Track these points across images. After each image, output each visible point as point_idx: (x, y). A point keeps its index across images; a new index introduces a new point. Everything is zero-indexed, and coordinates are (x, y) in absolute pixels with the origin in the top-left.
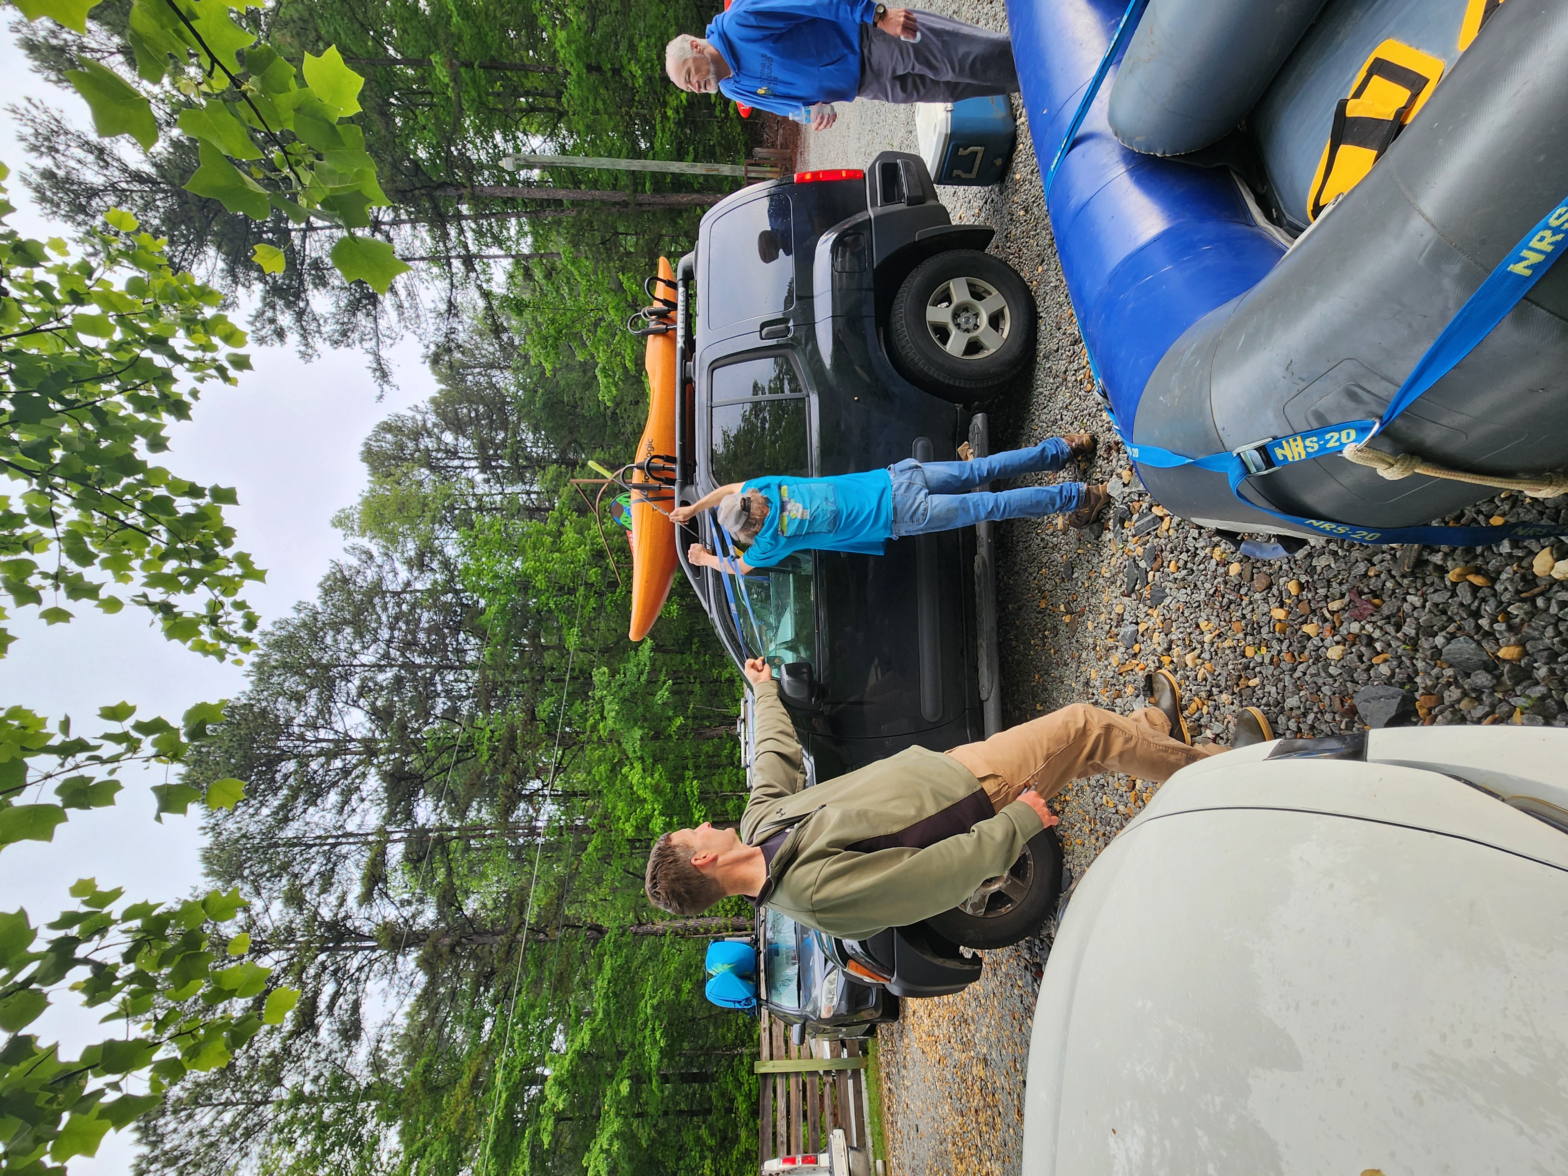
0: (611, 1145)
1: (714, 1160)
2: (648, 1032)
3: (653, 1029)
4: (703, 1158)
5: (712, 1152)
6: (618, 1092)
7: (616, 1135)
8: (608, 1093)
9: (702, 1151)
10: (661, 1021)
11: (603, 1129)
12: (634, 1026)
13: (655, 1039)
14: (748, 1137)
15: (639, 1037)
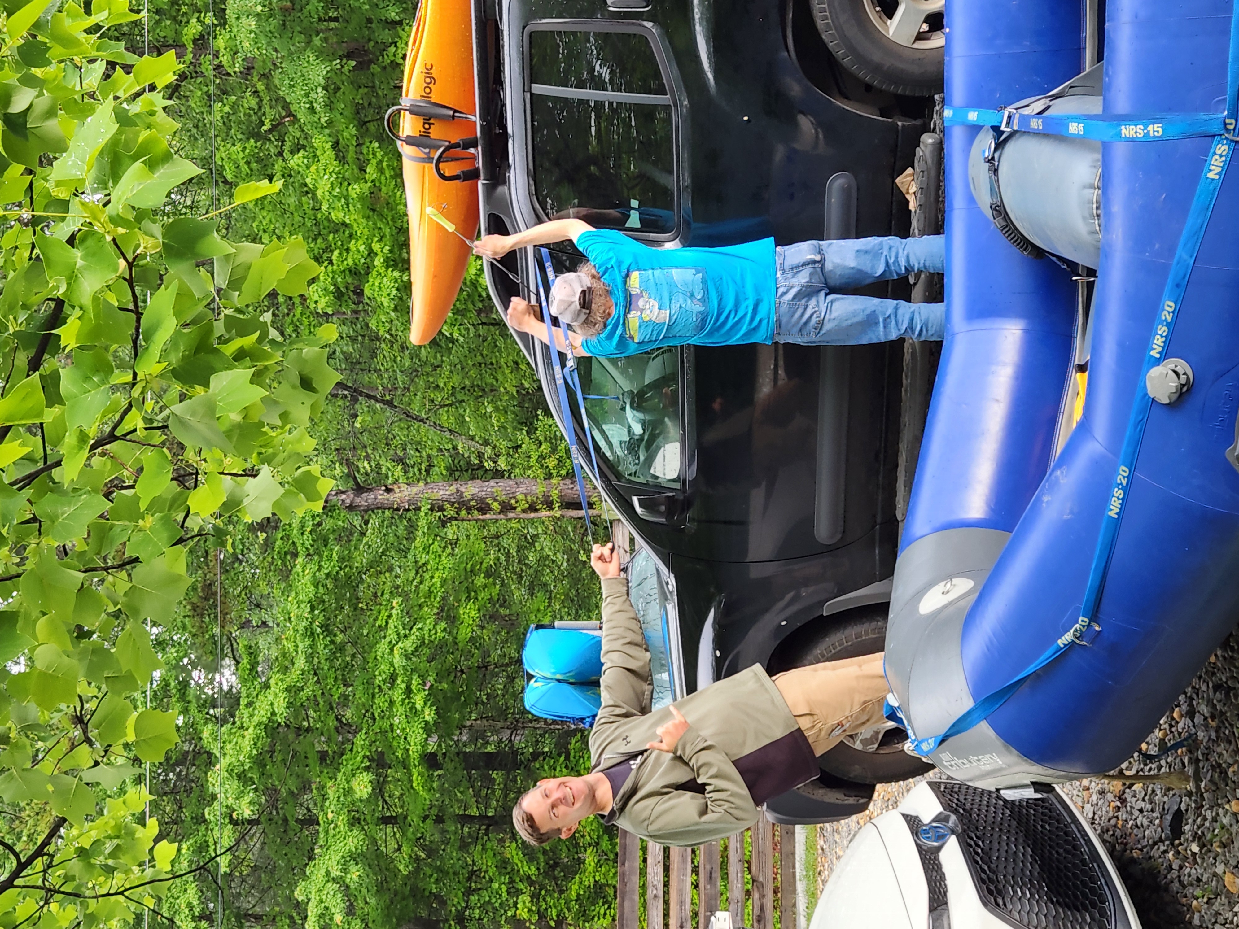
0: (345, 870)
1: (535, 897)
2: (398, 695)
3: (408, 691)
4: (512, 891)
5: (531, 883)
6: (348, 792)
7: (354, 857)
8: (331, 793)
9: (512, 881)
10: (423, 678)
11: (326, 847)
12: (369, 683)
13: (413, 708)
14: (599, 864)
15: (380, 702)
